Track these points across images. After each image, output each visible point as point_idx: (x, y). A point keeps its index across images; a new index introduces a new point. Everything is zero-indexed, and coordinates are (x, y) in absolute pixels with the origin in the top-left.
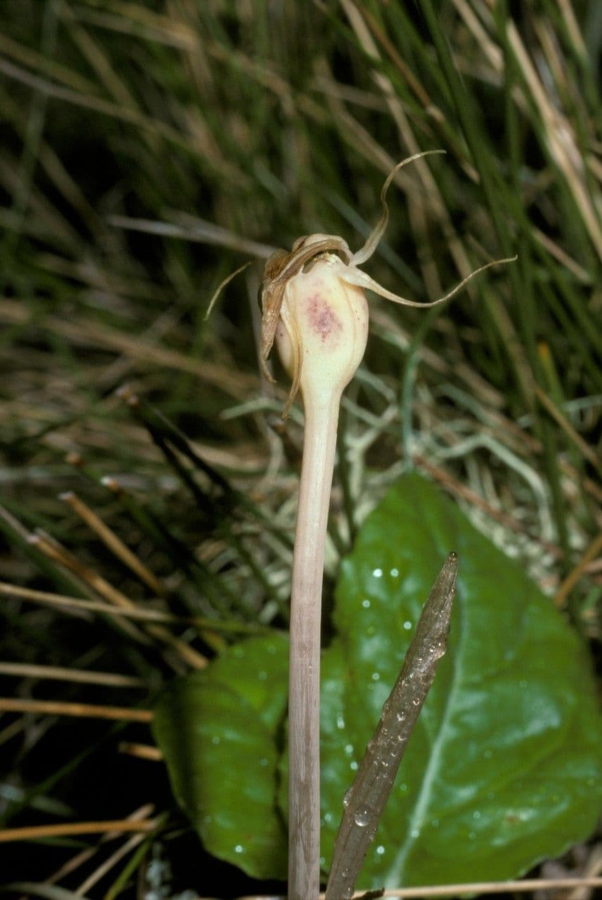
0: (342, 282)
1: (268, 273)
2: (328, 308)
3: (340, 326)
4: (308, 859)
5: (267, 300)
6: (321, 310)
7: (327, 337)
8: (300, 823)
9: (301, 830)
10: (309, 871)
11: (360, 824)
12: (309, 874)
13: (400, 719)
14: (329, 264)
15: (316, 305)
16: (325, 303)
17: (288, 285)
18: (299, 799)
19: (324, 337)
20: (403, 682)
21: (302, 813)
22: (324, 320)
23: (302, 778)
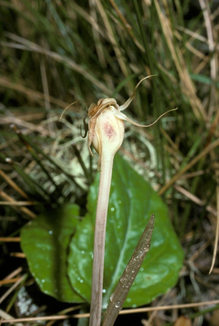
0: (117, 118)
1: (90, 114)
2: (111, 127)
3: (115, 133)
4: (97, 317)
5: (90, 124)
6: (109, 127)
7: (111, 137)
8: (95, 306)
9: (95, 308)
10: (97, 321)
11: (117, 307)
12: (97, 322)
13: (133, 272)
14: (112, 111)
15: (107, 126)
16: (111, 125)
17: (97, 119)
18: (96, 298)
19: (110, 137)
20: (134, 259)
21: (96, 303)
22: (110, 132)
23: (97, 291)
